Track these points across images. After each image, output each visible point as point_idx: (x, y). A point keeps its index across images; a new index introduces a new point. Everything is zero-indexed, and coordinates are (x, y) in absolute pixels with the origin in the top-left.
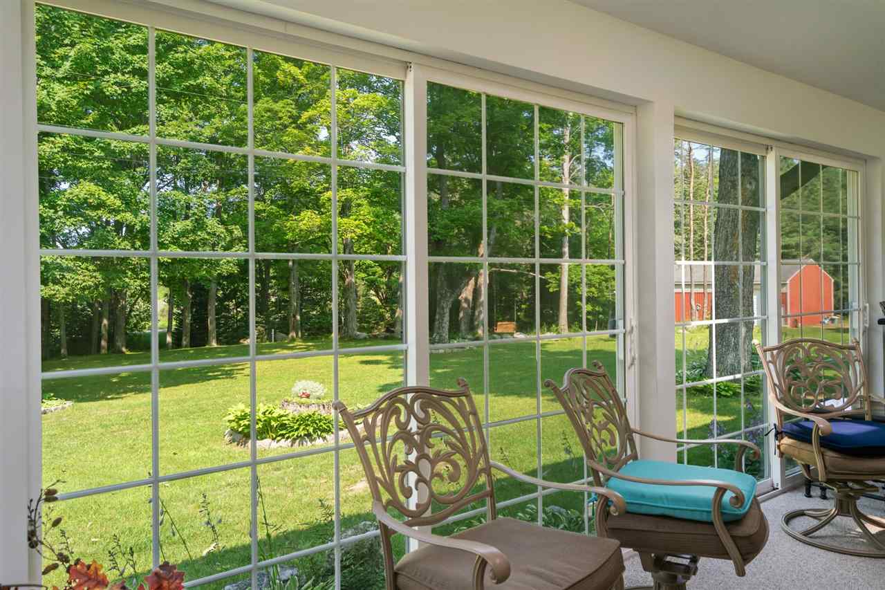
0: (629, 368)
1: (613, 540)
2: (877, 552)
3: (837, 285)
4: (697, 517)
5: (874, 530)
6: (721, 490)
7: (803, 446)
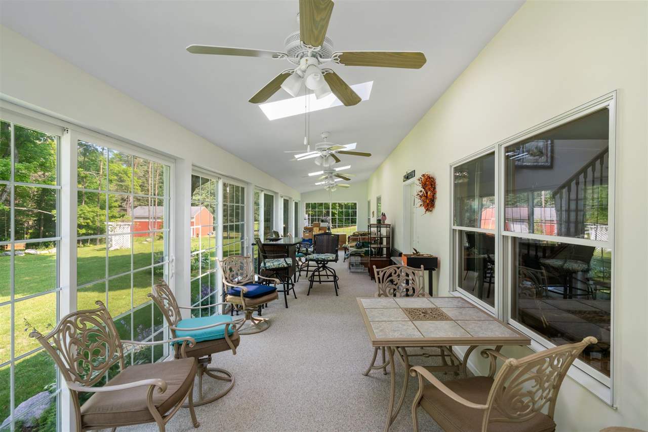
0: (171, 278)
1: (191, 358)
2: (259, 330)
3: (214, 218)
4: (218, 337)
5: (257, 322)
6: (228, 325)
7: (237, 297)
